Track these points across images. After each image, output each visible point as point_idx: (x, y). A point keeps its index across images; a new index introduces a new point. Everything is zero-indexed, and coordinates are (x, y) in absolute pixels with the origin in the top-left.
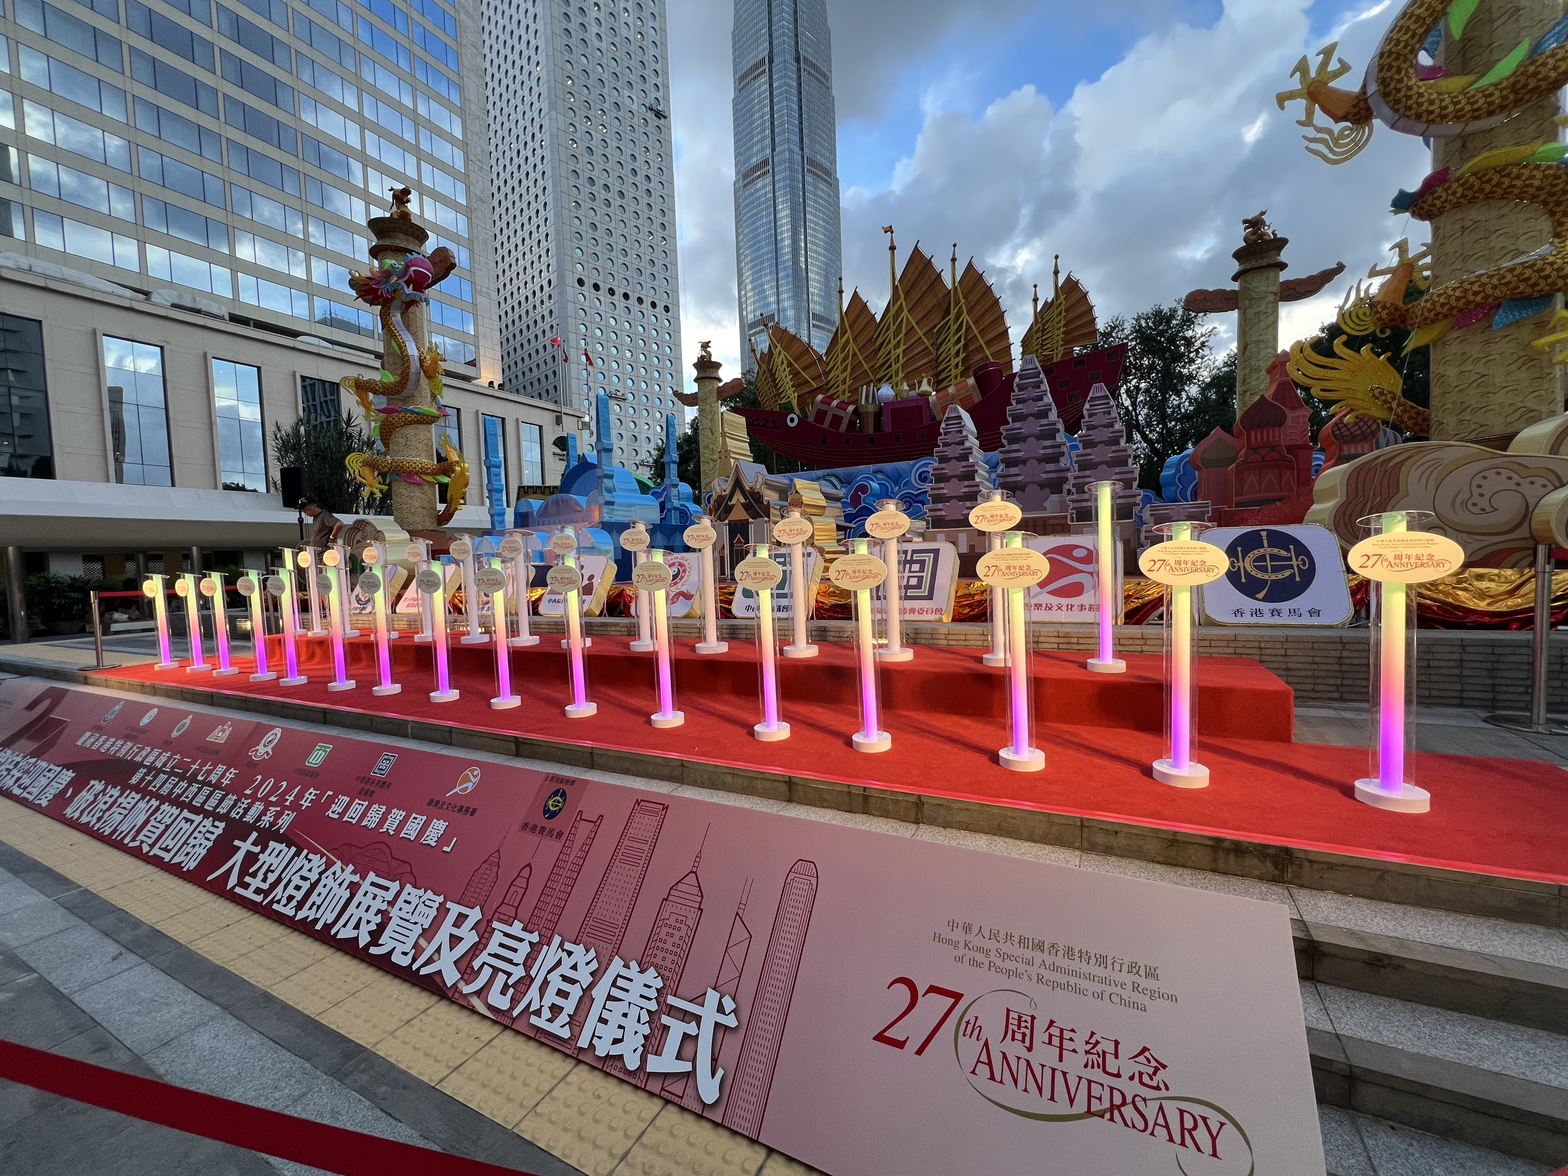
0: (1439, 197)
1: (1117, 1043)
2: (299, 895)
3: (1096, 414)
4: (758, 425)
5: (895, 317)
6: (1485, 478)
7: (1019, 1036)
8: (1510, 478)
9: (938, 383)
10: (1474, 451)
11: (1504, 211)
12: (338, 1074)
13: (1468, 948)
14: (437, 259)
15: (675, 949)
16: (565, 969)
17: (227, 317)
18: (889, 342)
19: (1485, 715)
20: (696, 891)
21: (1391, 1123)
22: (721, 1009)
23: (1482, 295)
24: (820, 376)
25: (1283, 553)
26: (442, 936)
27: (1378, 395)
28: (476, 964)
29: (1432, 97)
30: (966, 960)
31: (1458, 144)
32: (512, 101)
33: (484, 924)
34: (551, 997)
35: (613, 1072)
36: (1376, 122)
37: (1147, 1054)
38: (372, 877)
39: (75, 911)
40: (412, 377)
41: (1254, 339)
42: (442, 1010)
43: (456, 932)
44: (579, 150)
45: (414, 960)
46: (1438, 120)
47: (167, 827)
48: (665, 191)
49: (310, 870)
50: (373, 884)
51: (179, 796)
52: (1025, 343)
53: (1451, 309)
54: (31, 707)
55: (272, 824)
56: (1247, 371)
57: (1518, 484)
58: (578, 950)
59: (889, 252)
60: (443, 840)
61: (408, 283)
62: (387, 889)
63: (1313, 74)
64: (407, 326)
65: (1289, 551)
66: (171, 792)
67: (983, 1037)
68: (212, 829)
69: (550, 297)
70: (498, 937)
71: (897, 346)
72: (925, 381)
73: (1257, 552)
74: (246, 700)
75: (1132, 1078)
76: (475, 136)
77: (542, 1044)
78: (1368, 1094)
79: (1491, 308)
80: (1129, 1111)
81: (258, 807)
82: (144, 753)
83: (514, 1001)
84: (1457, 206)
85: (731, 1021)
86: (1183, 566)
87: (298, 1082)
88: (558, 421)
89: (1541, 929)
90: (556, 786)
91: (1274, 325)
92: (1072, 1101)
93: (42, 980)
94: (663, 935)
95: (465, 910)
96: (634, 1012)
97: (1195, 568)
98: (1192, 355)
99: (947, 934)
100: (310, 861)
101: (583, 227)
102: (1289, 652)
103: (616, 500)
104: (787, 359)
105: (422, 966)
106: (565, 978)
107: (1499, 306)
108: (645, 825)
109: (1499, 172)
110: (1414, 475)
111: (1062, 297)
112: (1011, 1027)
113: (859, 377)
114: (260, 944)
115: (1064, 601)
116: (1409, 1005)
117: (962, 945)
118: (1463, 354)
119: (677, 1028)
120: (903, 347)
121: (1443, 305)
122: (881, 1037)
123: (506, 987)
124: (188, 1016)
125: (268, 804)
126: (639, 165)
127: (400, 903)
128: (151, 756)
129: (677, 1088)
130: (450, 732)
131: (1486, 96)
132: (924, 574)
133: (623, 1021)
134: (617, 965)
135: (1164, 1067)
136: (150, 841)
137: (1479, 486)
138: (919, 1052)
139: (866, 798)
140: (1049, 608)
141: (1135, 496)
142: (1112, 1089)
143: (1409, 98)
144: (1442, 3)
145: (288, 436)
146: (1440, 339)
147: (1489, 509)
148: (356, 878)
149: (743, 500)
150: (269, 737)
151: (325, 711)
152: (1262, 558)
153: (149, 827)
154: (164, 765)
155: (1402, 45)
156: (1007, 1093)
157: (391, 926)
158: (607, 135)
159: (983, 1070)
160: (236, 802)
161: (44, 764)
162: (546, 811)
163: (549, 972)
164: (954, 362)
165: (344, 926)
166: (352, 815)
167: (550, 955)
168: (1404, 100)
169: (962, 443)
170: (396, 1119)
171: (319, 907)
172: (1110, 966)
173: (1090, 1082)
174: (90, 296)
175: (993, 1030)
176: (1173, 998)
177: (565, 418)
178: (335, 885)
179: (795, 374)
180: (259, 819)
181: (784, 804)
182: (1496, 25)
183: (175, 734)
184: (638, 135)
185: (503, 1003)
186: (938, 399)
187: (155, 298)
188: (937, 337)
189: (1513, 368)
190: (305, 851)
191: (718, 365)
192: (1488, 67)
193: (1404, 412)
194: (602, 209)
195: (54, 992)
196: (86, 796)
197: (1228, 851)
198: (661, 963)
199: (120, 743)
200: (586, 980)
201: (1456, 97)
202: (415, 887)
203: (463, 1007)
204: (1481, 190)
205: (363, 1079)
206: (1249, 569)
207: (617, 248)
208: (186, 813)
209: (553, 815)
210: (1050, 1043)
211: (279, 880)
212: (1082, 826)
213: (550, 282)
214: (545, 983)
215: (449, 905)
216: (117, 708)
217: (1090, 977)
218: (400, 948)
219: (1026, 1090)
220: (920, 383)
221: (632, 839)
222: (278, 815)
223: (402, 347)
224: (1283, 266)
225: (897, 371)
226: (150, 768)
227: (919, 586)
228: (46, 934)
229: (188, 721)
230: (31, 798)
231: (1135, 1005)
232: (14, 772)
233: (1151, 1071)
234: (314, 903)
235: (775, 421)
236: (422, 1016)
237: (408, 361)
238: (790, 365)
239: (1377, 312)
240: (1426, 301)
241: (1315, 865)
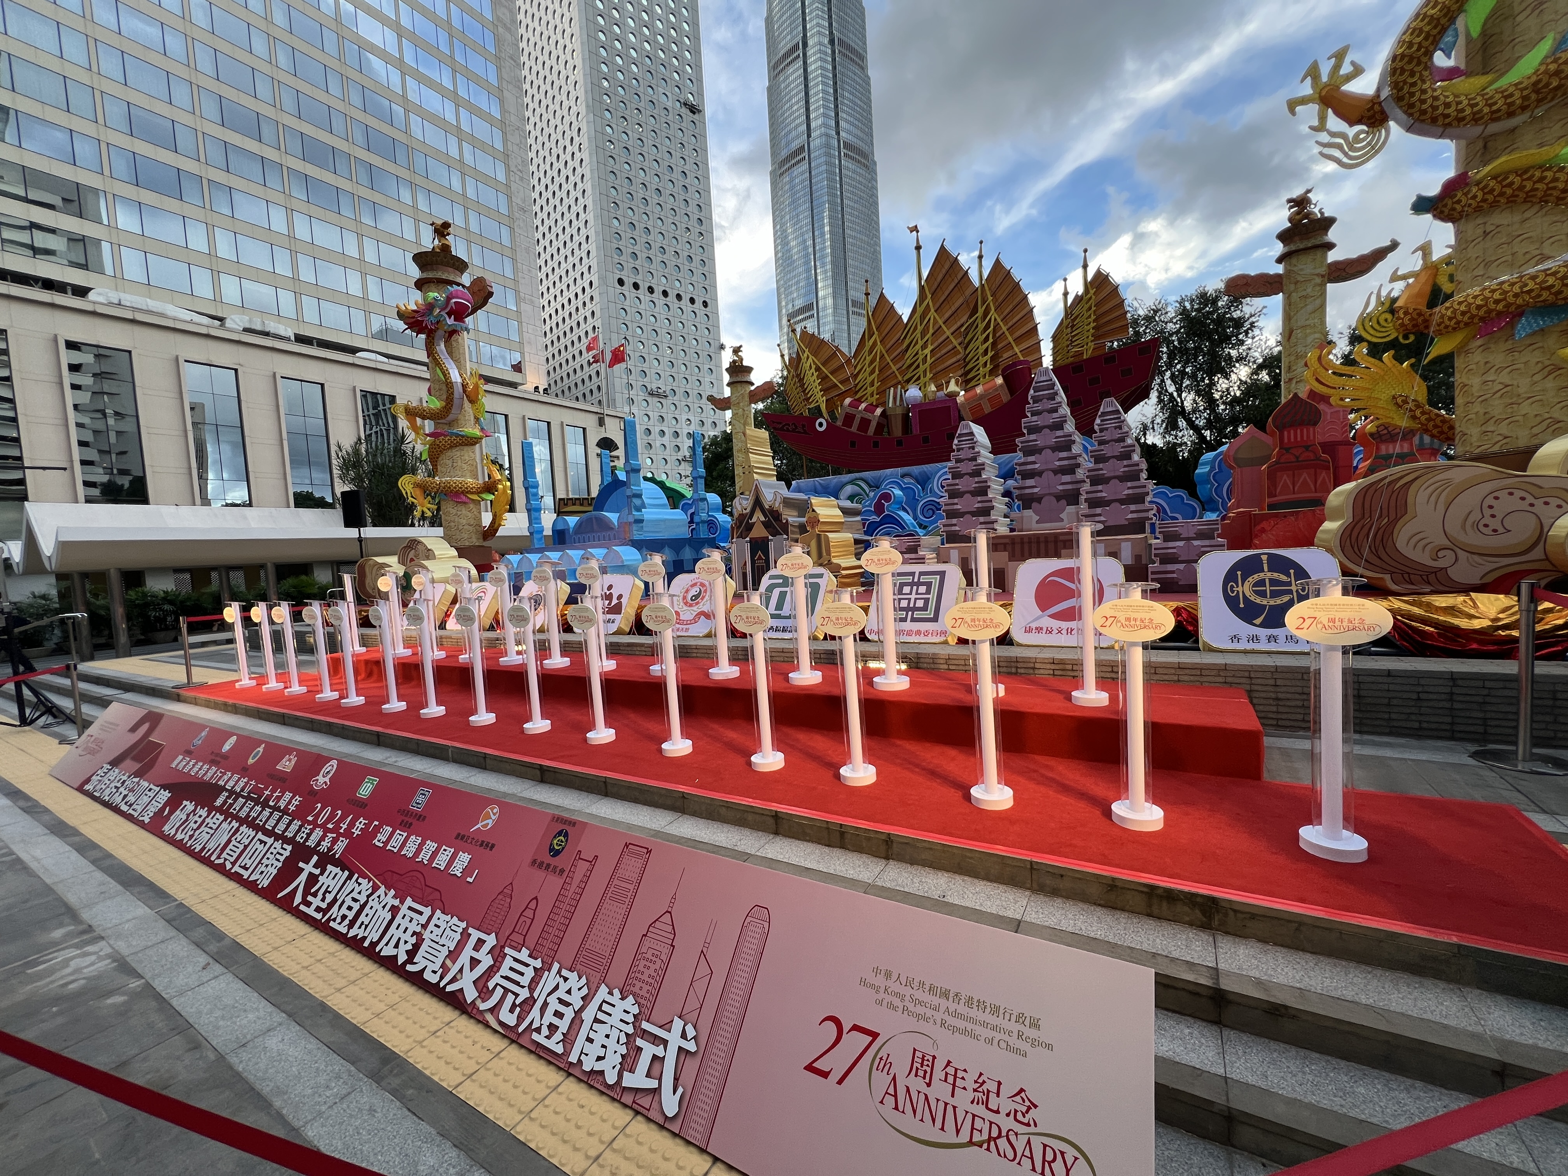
0: (1459, 202)
1: (999, 1083)
2: (351, 915)
3: (1107, 429)
4: (788, 430)
5: (923, 317)
6: (1496, 498)
7: (921, 1073)
8: (1523, 499)
9: (967, 382)
10: (1486, 470)
11: (1527, 214)
12: (376, 1077)
13: (1364, 1001)
14: (476, 289)
15: (650, 980)
16: (561, 993)
17: (293, 338)
18: (917, 343)
19: (1473, 748)
20: (670, 929)
21: (1264, 1161)
22: (684, 1036)
23: (1503, 303)
24: (848, 379)
25: (1283, 578)
26: (464, 959)
27: (1399, 403)
28: (491, 985)
29: (1448, 100)
30: (885, 1003)
31: (1480, 144)
32: (551, 107)
33: (498, 950)
34: (549, 1018)
35: (596, 1085)
36: (1392, 124)
37: (1023, 1094)
38: (409, 902)
39: (173, 923)
40: (456, 402)
41: (1299, 324)
42: (463, 1023)
43: (476, 955)
44: (616, 151)
45: (442, 978)
46: (1455, 123)
47: (246, 847)
48: (701, 186)
49: (359, 893)
50: (410, 908)
51: (255, 819)
52: (1055, 338)
53: (1473, 317)
54: (133, 729)
55: (330, 849)
56: (1293, 358)
57: (1532, 505)
58: (573, 976)
59: (915, 252)
60: (467, 871)
61: (449, 314)
62: (421, 913)
63: (1325, 78)
64: (450, 353)
65: (1289, 576)
66: (248, 816)
67: (892, 1072)
68: (282, 851)
69: (592, 298)
70: (508, 962)
71: (924, 347)
72: (953, 381)
73: (1257, 577)
74: (312, 721)
75: (1008, 1115)
76: (515, 147)
77: (541, 1057)
78: (1245, 1134)
79: (1514, 316)
80: (1002, 1143)
81: (318, 832)
82: (226, 778)
83: (520, 1019)
84: (1478, 209)
85: (691, 1046)
86: (1133, 623)
87: (345, 1083)
88: (601, 422)
89: (1442, 985)
90: (561, 827)
91: (1321, 308)
92: (958, 1131)
93: (148, 986)
94: (641, 968)
95: (483, 936)
96: (614, 1034)
97: (1145, 625)
98: (1241, 337)
99: (871, 978)
100: (360, 884)
101: (622, 227)
102: (1279, 682)
103: (646, 517)
104: (815, 363)
105: (448, 984)
106: (561, 1001)
107: (1521, 315)
108: (631, 867)
109: (1520, 176)
110: (1422, 496)
111: (1092, 292)
112: (915, 1065)
113: (886, 380)
114: (319, 958)
115: (1065, 625)
116: (1302, 1052)
117: (882, 990)
118: (1486, 363)
119: (649, 1050)
120: (930, 348)
121: (1463, 313)
122: (810, 1068)
123: (514, 1006)
124: (261, 1021)
125: (327, 831)
126: (676, 161)
127: (431, 927)
128: (232, 781)
129: (645, 1101)
130: (485, 758)
131: (1506, 97)
132: (930, 596)
133: (606, 1042)
134: (603, 992)
135: (1036, 1106)
136: (232, 859)
137: (1491, 507)
138: (840, 1082)
139: (842, 834)
140: (1050, 631)
141: (1147, 511)
142: (991, 1123)
143: (1423, 102)
144: (1457, 2)
145: (348, 454)
146: (1462, 347)
147: (1501, 530)
148: (396, 902)
149: (762, 518)
150: (327, 768)
151: (378, 734)
152: (1261, 583)
153: (230, 846)
154: (242, 790)
155: (1415, 47)
156: (907, 1122)
157: (424, 947)
158: (644, 134)
159: (890, 1100)
160: (300, 827)
161: (146, 784)
162: (551, 849)
163: (549, 994)
164: (982, 360)
165: (387, 945)
166: (394, 845)
167: (550, 979)
168: (1418, 104)
169: (974, 459)
170: (420, 1118)
171: (367, 926)
172: (1001, 1016)
173: (974, 1116)
174: (172, 326)
175: (900, 1067)
176: (1049, 1047)
177: (607, 420)
178: (380, 907)
179: (824, 378)
180: (318, 844)
181: (771, 836)
182: (1519, 19)
183: (251, 761)
184: (674, 131)
185: (510, 1019)
186: (966, 400)
187: (229, 323)
188: (966, 335)
189: (1537, 378)
190: (356, 875)
191: (749, 370)
192: (1511, 63)
193: (1429, 420)
194: (640, 208)
195: (158, 997)
196: (179, 815)
197: (1161, 897)
198: (638, 991)
199: (206, 767)
200: (578, 1004)
201: (1474, 99)
202: (443, 912)
203: (479, 1022)
204: (1502, 194)
205: (395, 1082)
206: (1248, 594)
207: (656, 246)
208: (260, 836)
209: (557, 853)
210: (946, 1081)
211: (335, 900)
212: (1032, 868)
213: (591, 283)
214: (545, 1004)
215: (471, 930)
216: (203, 734)
217: (985, 1024)
218: (431, 967)
219: (922, 1120)
220: (948, 383)
221: (620, 879)
222: (334, 841)
223: (446, 374)
224: (1330, 246)
225: (925, 372)
226: (231, 792)
227: (925, 608)
228: (150, 944)
229: (261, 749)
230: (136, 814)
231: (1017, 1051)
232: (122, 789)
233: (1024, 1109)
234: (362, 923)
235: (804, 426)
236: (446, 1028)
237: (452, 387)
238: (818, 369)
239: (1399, 318)
240: (1447, 309)
241: (1239, 915)
